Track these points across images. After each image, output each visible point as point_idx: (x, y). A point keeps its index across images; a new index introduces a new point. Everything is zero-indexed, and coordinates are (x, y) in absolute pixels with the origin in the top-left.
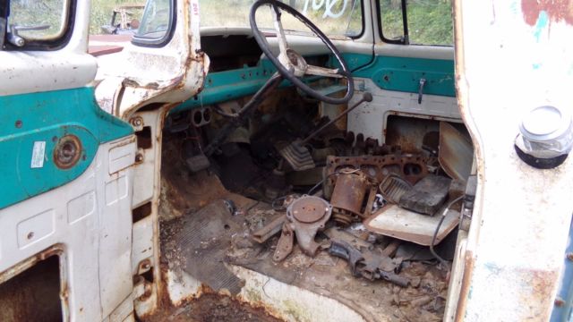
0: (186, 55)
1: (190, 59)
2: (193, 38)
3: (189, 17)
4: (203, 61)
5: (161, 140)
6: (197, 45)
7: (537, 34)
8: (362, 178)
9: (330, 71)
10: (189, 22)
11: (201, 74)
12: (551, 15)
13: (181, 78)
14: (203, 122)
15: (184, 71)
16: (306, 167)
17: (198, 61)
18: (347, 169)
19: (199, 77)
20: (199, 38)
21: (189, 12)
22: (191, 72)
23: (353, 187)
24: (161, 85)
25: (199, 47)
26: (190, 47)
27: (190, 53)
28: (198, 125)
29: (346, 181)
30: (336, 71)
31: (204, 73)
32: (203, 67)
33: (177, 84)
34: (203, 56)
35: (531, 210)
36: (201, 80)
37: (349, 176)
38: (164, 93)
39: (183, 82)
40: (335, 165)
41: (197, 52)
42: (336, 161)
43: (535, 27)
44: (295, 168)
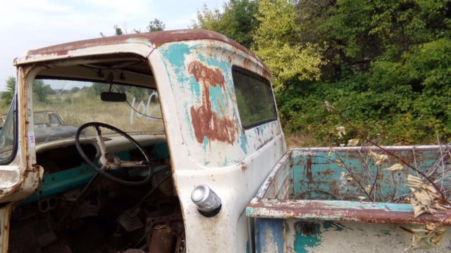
0: (25, 169)
1: (27, 171)
2: (30, 157)
3: (27, 144)
4: (39, 171)
5: (8, 228)
6: (33, 161)
7: (204, 148)
8: (169, 230)
9: (137, 163)
10: (27, 148)
11: (37, 179)
12: (209, 137)
13: (20, 185)
14: (49, 208)
15: (22, 179)
16: (136, 228)
17: (34, 171)
18: (158, 226)
19: (36, 182)
20: (35, 156)
21: (27, 142)
22: (28, 179)
23: (163, 238)
24: (5, 191)
25: (35, 162)
26: (28, 163)
27: (28, 167)
28: (44, 211)
29: (158, 234)
30: (141, 162)
31: (40, 179)
32: (38, 175)
33: (17, 189)
34: (38, 168)
35: (209, 240)
36: (37, 183)
37: (160, 231)
38: (7, 196)
39: (21, 187)
40: (152, 224)
41: (33, 165)
42: (153, 221)
43: (203, 144)
44: (127, 229)
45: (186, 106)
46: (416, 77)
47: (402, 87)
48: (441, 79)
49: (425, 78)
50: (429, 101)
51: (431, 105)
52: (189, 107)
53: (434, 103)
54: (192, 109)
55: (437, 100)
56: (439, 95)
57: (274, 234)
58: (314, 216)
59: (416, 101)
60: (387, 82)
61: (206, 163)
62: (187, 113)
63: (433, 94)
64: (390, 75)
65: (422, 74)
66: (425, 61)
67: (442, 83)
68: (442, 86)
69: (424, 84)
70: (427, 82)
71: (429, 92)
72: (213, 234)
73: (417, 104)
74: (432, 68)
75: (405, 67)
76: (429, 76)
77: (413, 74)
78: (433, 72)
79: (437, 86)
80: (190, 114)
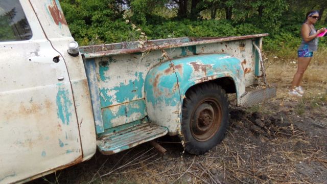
12: (61, 22)
43: (59, 26)
45: (45, 5)
46: (87, 15)
47: (80, 21)
48: (101, 17)
49: (92, 16)
50: (96, 30)
51: (97, 32)
52: (47, 6)
53: (99, 31)
54: (49, 7)
55: (100, 30)
56: (101, 27)
57: (93, 67)
58: (112, 53)
59: (88, 30)
60: (71, 18)
61: (63, 35)
62: (47, 9)
63: (97, 26)
64: (72, 13)
65: (90, 13)
66: (91, 5)
67: (101, 19)
68: (101, 21)
69: (92, 19)
70: (94, 18)
71: (95, 25)
72: (79, 64)
73: (90, 32)
74: (95, 10)
75: (79, 8)
76: (94, 15)
77: (85, 13)
78: (96, 12)
79: (99, 22)
80: (49, 10)
